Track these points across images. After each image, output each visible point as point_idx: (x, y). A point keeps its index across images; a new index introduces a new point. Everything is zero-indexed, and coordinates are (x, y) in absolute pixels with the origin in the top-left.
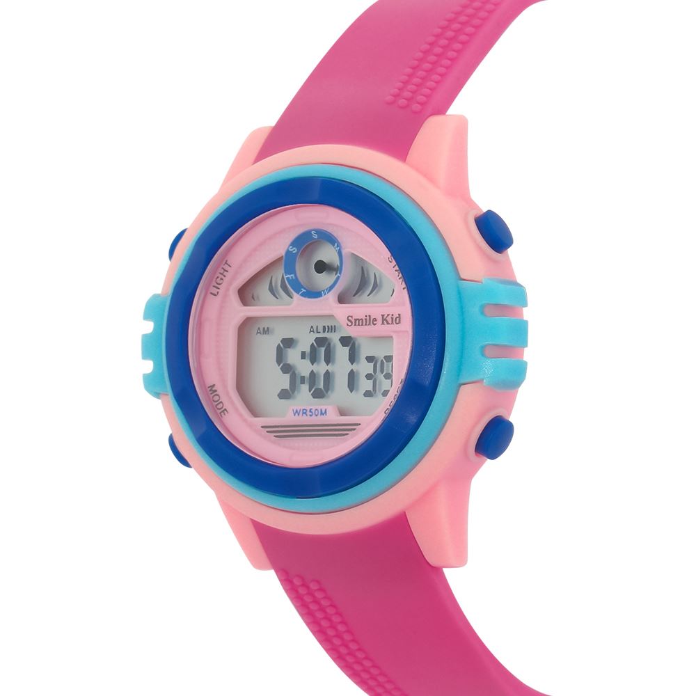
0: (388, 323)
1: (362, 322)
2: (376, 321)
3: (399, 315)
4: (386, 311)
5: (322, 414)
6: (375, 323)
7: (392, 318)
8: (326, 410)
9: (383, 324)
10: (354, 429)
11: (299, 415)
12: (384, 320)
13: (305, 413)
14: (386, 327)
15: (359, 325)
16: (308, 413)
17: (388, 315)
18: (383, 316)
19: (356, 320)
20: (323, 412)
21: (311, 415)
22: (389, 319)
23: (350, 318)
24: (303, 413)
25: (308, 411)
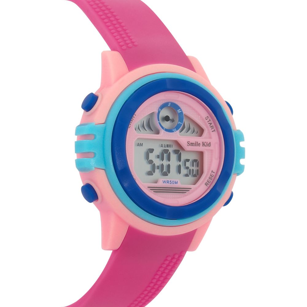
0: (205, 146)
1: (194, 145)
2: (200, 144)
3: (210, 143)
4: (204, 140)
5: (175, 183)
6: (200, 145)
7: (207, 144)
8: (177, 182)
9: (203, 146)
10: (189, 191)
11: (165, 183)
12: (203, 144)
13: (168, 182)
14: (204, 147)
15: (192, 146)
16: (169, 182)
17: (205, 142)
18: (203, 142)
19: (191, 143)
20: (176, 182)
21: (171, 184)
22: (206, 144)
23: (189, 142)
24: (167, 182)
25: (170, 181)
